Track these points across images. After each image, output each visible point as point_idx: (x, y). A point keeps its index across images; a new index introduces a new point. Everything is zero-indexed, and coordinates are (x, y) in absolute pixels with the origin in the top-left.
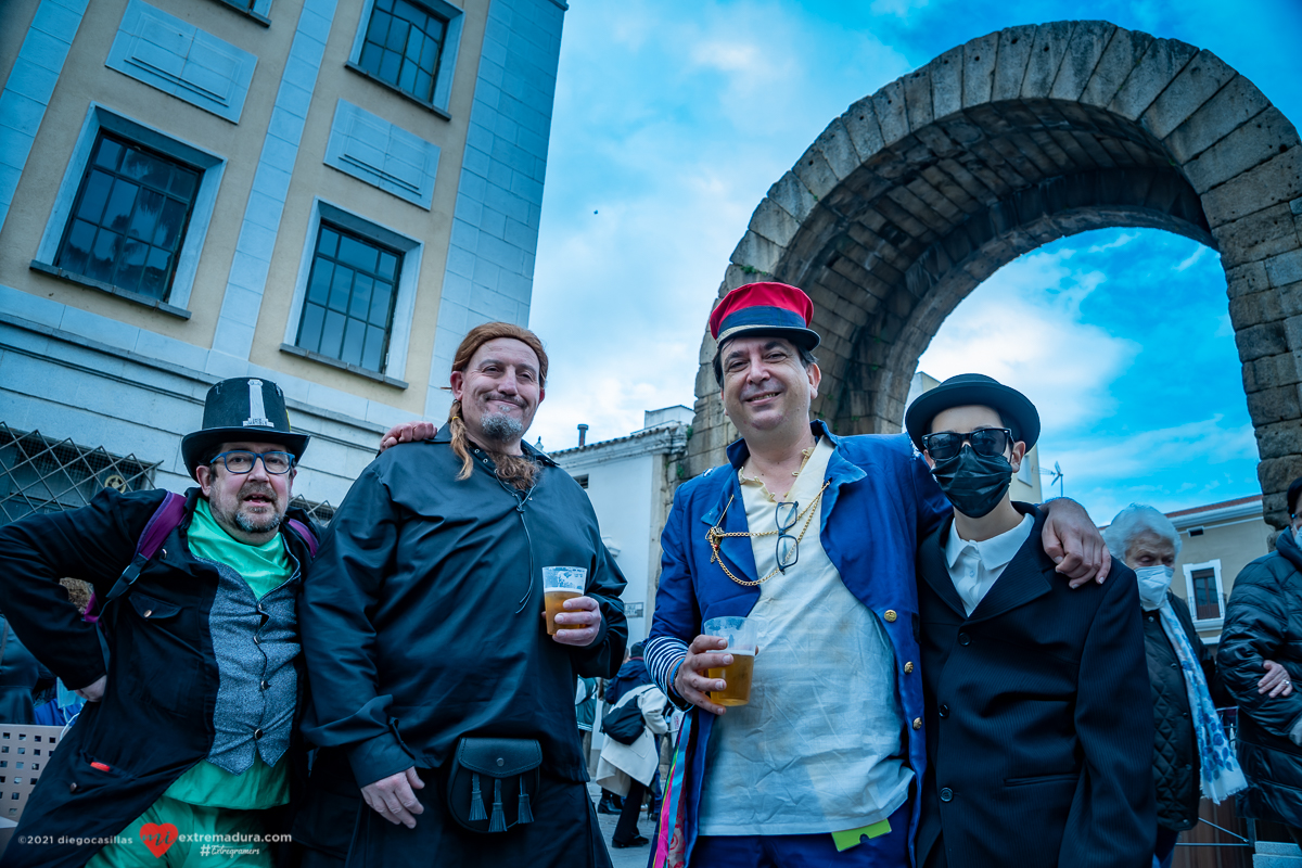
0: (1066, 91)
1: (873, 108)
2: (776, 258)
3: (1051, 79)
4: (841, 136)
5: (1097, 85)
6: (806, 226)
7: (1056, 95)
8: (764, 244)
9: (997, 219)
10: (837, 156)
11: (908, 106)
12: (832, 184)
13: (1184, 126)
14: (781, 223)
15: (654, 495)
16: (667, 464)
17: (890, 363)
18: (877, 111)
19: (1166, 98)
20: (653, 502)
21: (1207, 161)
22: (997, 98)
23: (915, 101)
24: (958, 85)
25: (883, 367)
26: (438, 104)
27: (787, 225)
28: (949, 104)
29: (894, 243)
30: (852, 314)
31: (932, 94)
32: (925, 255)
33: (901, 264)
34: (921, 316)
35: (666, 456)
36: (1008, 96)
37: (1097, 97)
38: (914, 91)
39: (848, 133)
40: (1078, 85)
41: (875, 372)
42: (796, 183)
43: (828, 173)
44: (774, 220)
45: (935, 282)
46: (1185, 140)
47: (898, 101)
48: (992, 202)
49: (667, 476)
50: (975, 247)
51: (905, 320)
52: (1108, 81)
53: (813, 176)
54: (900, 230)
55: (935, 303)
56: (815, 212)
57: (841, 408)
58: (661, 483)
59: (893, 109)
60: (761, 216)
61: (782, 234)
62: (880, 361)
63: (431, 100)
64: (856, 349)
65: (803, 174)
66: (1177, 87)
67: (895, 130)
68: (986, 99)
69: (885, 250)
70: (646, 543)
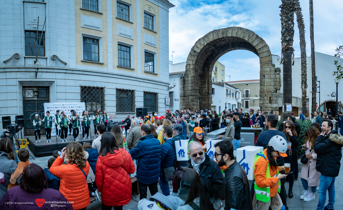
0: (246, 39)
1: (217, 32)
2: (200, 50)
3: (245, 37)
4: (211, 34)
5: (250, 40)
6: (205, 46)
7: (245, 39)
8: (197, 48)
9: (231, 46)
10: (211, 37)
11: (223, 33)
12: (210, 41)
13: (260, 49)
14: (200, 45)
15: (179, 83)
16: (181, 79)
17: (212, 63)
18: (218, 32)
19: (258, 45)
20: (179, 84)
21: (261, 54)
22: (237, 36)
23: (224, 33)
24: (231, 33)
25: (211, 64)
26: (154, 31)
27: (202, 46)
28: (230, 35)
29: (215, 47)
30: (207, 56)
31: (227, 32)
32: (219, 48)
33: (215, 49)
34: (217, 57)
35: (181, 77)
36: (238, 37)
37: (250, 41)
38: (224, 31)
39: (213, 34)
40: (248, 39)
41: (209, 64)
42: (203, 39)
43: (209, 39)
44: (199, 44)
45: (220, 53)
46: (259, 51)
47: (221, 32)
48: (230, 43)
49: (181, 80)
50: (227, 49)
51: (215, 57)
52: (252, 40)
53: (207, 39)
54: (216, 45)
55: (219, 55)
56: (206, 45)
57: (203, 69)
58: (180, 81)
59: (220, 33)
60: (197, 43)
61: (201, 47)
62: (210, 63)
63: (153, 30)
64: (206, 60)
65: (205, 38)
66: (260, 44)
67: (221, 36)
68: (235, 36)
69: (213, 48)
70: (178, 90)
